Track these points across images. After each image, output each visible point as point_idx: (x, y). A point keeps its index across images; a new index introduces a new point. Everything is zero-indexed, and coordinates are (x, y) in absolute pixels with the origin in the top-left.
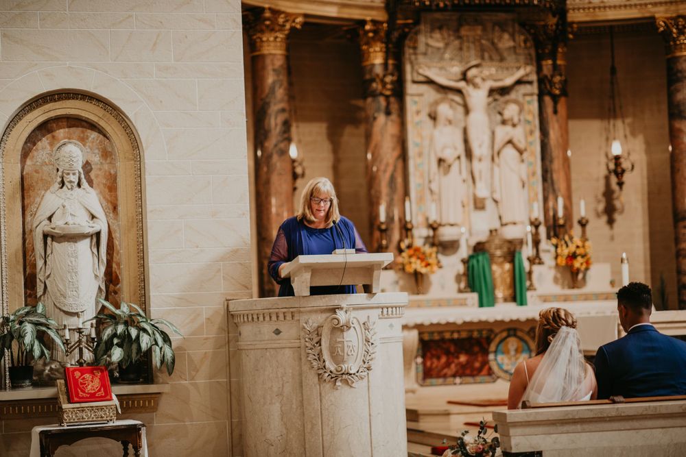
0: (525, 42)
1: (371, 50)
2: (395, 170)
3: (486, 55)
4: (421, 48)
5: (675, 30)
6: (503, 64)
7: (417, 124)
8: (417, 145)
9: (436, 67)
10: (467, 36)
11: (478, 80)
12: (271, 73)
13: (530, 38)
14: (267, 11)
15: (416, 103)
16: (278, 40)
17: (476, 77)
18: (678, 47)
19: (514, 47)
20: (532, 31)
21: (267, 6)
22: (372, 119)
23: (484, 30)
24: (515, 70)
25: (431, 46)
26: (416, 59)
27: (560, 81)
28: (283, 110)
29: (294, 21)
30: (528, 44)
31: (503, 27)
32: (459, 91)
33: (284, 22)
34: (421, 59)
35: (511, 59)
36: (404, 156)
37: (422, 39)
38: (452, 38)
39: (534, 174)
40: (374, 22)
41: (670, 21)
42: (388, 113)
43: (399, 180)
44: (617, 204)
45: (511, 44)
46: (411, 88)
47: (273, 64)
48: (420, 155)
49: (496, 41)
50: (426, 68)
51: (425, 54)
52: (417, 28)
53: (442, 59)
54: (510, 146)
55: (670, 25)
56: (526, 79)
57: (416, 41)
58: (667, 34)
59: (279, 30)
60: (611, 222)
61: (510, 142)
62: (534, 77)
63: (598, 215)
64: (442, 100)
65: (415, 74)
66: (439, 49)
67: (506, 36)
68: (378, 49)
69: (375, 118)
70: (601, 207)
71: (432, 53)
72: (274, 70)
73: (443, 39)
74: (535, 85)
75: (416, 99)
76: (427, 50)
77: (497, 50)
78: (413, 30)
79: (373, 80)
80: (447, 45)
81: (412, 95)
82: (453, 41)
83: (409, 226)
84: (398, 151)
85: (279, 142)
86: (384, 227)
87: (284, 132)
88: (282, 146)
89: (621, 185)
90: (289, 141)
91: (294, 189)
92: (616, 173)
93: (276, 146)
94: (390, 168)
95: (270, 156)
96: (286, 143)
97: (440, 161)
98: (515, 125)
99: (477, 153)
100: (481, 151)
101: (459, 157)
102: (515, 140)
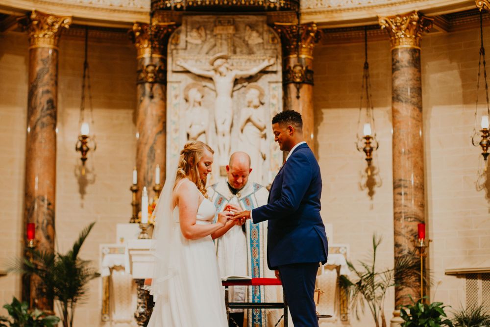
0: (273, 39)
1: (141, 46)
2: (155, 143)
3: (238, 50)
4: (182, 44)
5: (394, 27)
6: (251, 57)
7: (175, 105)
8: (174, 123)
9: (191, 59)
10: (221, 35)
11: (222, 69)
12: (40, 62)
13: (277, 35)
14: (33, 13)
15: (175, 89)
16: (47, 36)
17: (220, 66)
18: (397, 41)
19: (263, 43)
20: (280, 30)
21: (33, 9)
22: (139, 102)
23: (237, 29)
24: (261, 61)
25: (190, 43)
26: (177, 53)
27: (300, 71)
28: (48, 92)
29: (63, 22)
30: (276, 41)
31: (252, 27)
32: (211, 79)
33: (53, 22)
34: (181, 53)
35: (259, 54)
36: (164, 130)
37: (182, 37)
38: (209, 36)
40: (140, 24)
41: (391, 20)
42: (152, 97)
43: (158, 151)
44: (377, 178)
45: (260, 40)
46: (170, 77)
47: (42, 56)
48: (176, 131)
49: (246, 38)
50: (182, 61)
51: (186, 49)
52: (180, 28)
53: (199, 53)
54: (250, 124)
55: (390, 23)
56: (270, 69)
57: (178, 39)
58: (388, 30)
59: (48, 29)
60: (371, 193)
61: (249, 120)
62: (279, 68)
63: (361, 188)
64: (194, 86)
65: (174, 65)
66: (197, 45)
67: (255, 34)
68: (145, 46)
69: (141, 101)
70: (364, 181)
71: (191, 48)
72: (42, 60)
73: (201, 36)
74: (280, 74)
75: (176, 85)
76: (186, 46)
77: (247, 45)
78: (176, 31)
79: (141, 71)
80: (204, 42)
81: (171, 82)
82: (209, 39)
83: (157, 188)
84: (159, 128)
85: (42, 117)
86: (135, 188)
87: (48, 109)
88: (45, 120)
89: (369, 160)
90: (54, 117)
91: (84, 160)
92: (365, 150)
93: (39, 120)
94: (151, 141)
95: (34, 129)
96: (48, 117)
97: (188, 135)
98: (256, 107)
99: (220, 129)
100: (224, 128)
101: (204, 132)
102: (254, 119)
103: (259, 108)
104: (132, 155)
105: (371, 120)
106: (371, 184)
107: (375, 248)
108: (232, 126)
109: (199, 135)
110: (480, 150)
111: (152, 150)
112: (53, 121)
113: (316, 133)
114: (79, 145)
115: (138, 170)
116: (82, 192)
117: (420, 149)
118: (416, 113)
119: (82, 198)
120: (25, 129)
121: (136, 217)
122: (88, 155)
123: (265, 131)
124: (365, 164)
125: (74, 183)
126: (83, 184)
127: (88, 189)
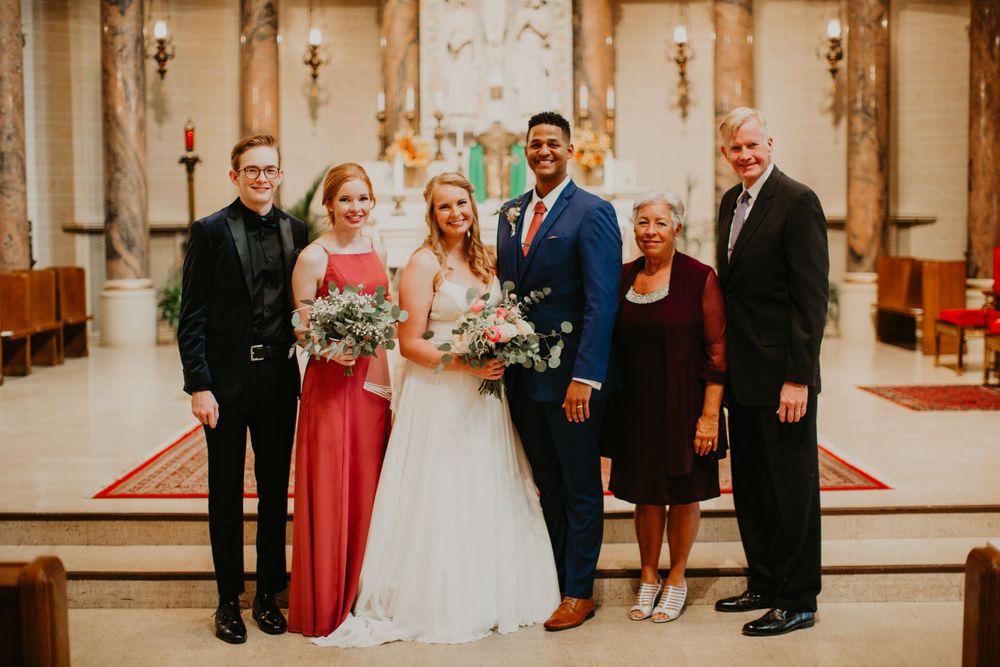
2: (405, 57)
8: (430, 29)
36: (416, 40)
39: (562, 60)
43: (411, 66)
44: (692, 96)
48: (434, 40)
54: (528, 30)
60: (684, 115)
61: (527, 26)
70: (676, 99)
83: (411, 116)
84: (411, 35)
85: (259, 26)
86: (382, 116)
87: (266, 16)
88: (263, 30)
89: (682, 74)
90: (275, 25)
91: (315, 76)
92: (678, 62)
93: (256, 30)
94: (400, 54)
95: (249, 41)
96: (268, 27)
97: (449, 47)
98: (537, 8)
99: (491, 37)
100: (495, 35)
101: (469, 42)
102: (534, 24)
103: (539, 11)
104: (376, 67)
105: (685, 20)
106: (684, 103)
107: (689, 189)
108: (506, 33)
109: (463, 45)
110: (827, 65)
111: (403, 64)
112: (273, 32)
113: (614, 34)
114: (309, 57)
115: (386, 91)
116: (314, 116)
117: (749, 65)
118: (745, 17)
119: (314, 124)
120: (237, 39)
121: (383, 154)
122: (321, 70)
123: (549, 40)
124: (677, 78)
125: (303, 105)
126: (314, 105)
127: (322, 112)
